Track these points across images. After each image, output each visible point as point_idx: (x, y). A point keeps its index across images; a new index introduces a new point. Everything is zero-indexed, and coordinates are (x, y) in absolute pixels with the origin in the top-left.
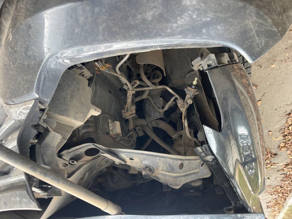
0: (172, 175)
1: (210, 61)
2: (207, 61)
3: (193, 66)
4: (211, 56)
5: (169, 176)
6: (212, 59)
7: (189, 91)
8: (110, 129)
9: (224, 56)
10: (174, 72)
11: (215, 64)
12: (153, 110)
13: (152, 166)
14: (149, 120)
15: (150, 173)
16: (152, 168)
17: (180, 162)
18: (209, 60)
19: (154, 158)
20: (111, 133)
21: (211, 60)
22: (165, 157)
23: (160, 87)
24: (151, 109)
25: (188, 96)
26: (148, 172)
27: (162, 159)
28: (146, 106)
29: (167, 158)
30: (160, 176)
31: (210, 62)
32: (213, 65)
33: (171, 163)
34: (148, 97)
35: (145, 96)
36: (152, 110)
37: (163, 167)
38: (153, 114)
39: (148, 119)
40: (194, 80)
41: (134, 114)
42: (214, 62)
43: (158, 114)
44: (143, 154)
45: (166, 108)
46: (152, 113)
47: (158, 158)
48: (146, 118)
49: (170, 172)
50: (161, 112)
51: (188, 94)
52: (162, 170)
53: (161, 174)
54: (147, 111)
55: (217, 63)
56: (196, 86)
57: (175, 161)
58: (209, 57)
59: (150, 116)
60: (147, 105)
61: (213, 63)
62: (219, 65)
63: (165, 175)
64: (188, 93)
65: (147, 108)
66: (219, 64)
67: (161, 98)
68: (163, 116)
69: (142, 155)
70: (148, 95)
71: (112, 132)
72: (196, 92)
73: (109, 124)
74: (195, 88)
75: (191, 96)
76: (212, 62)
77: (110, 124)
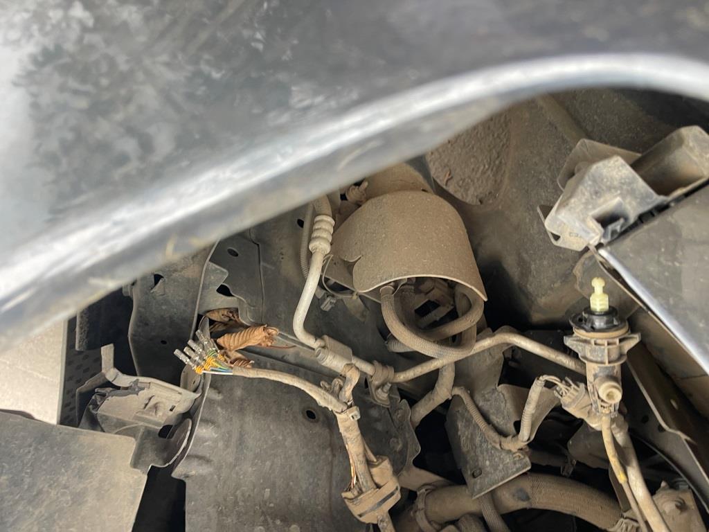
1: (608, 196)
2: (587, 203)
3: (557, 238)
4: (605, 172)
6: (616, 183)
7: (588, 347)
9: (681, 142)
10: (533, 267)
11: (644, 198)
12: (484, 446)
14: (481, 490)
18: (596, 193)
21: (610, 188)
23: (487, 343)
25: (591, 370)
28: (457, 430)
31: (610, 203)
32: (633, 211)
34: (457, 391)
35: (443, 392)
36: (481, 445)
38: (488, 463)
40: (592, 290)
41: (392, 494)
42: (632, 192)
45: (526, 433)
46: (485, 460)
50: (514, 450)
51: (591, 361)
54: (465, 449)
55: (651, 191)
56: (611, 312)
58: (594, 181)
59: (480, 471)
60: (460, 425)
61: (628, 199)
62: (669, 198)
64: (588, 355)
65: (463, 439)
66: (667, 193)
67: (502, 388)
68: (527, 465)
70: (457, 382)
72: (621, 341)
74: (610, 327)
75: (607, 365)
76: (617, 200)
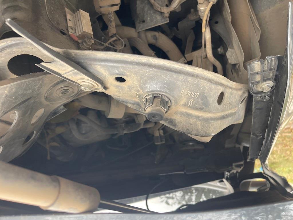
0: (201, 116)
5: (198, 117)
8: (69, 25)
12: (149, 12)
13: (166, 95)
14: (143, 28)
15: (163, 110)
16: (167, 100)
17: (221, 89)
19: (175, 76)
20: (71, 32)
22: (197, 76)
24: (146, 9)
26: (158, 108)
27: (190, 79)
29: (200, 79)
30: (177, 118)
33: (206, 91)
36: (147, 12)
37: (188, 99)
39: (141, 27)
43: (159, 18)
44: (150, 66)
45: (175, 5)
46: (148, 17)
47: (181, 77)
48: (137, 25)
49: (201, 109)
50: (166, 12)
52: (185, 105)
53: (182, 114)
57: (213, 86)
59: (144, 21)
63: (189, 115)
65: (138, 8)
68: (167, 21)
69: (147, 67)
71: (73, 31)
73: (66, 16)
77: (69, 17)
